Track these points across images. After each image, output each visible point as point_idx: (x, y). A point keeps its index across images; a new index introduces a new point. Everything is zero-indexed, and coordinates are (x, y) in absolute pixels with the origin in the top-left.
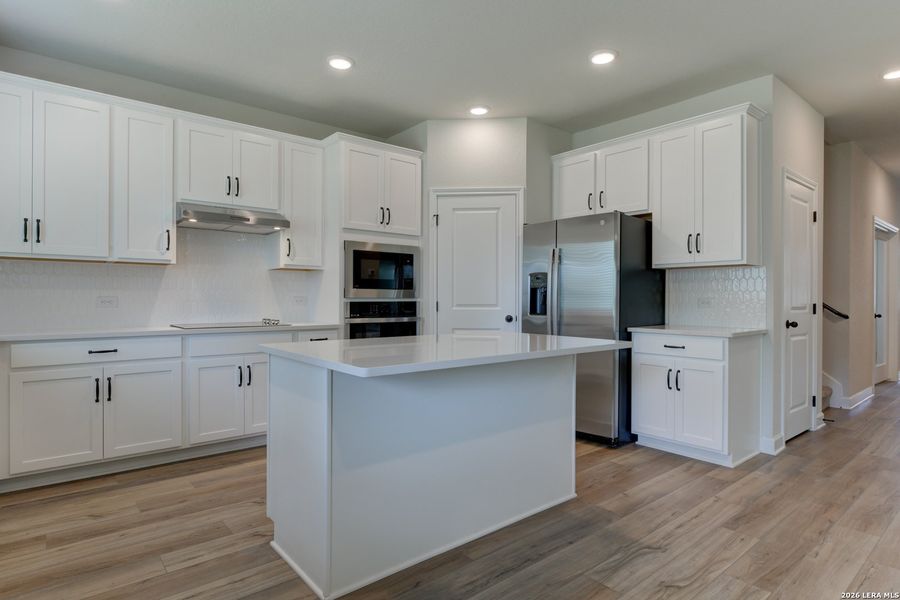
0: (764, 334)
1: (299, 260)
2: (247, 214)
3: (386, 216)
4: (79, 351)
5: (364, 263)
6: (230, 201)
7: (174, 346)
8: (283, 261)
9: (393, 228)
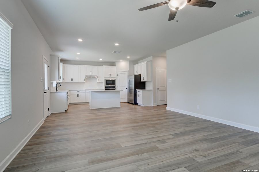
0: (152, 90)
1: (100, 81)
2: (95, 76)
3: (110, 75)
4: (76, 92)
5: (107, 81)
6: (91, 75)
7: (85, 91)
8: (98, 81)
9: (111, 76)
